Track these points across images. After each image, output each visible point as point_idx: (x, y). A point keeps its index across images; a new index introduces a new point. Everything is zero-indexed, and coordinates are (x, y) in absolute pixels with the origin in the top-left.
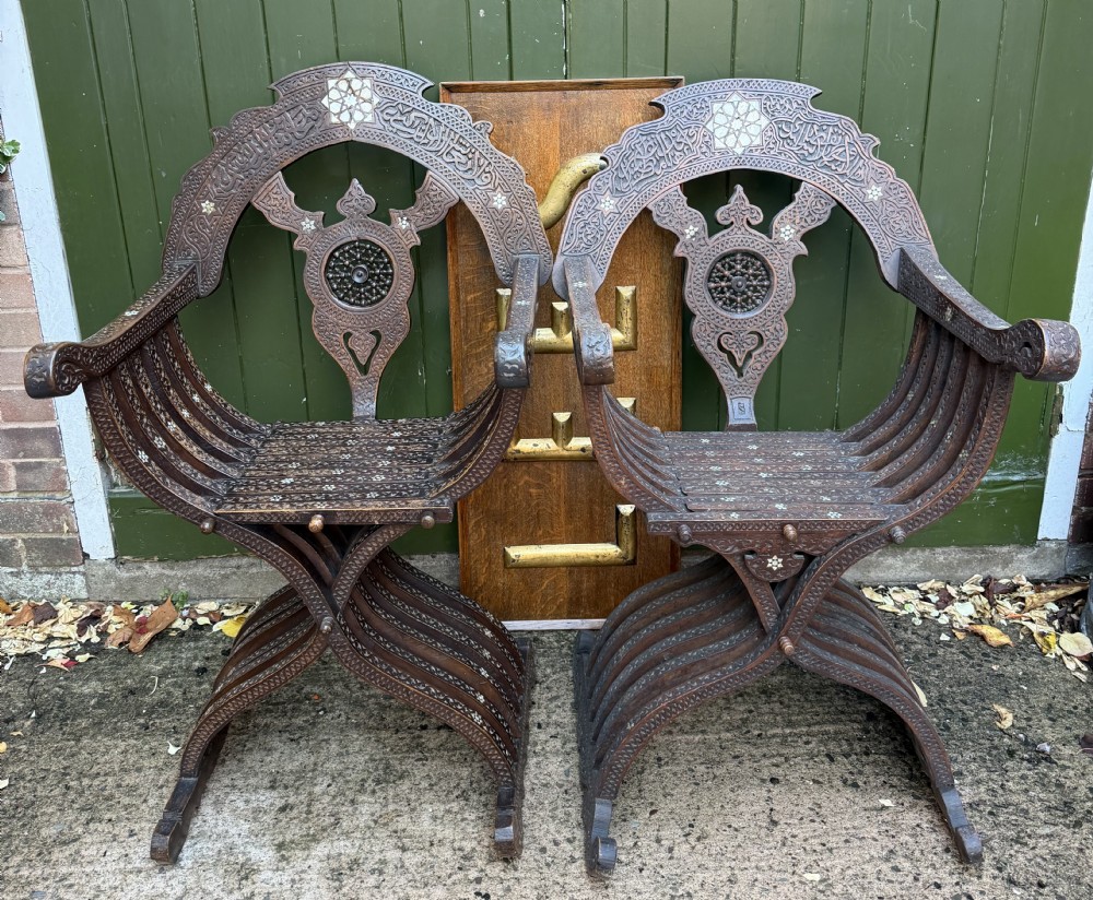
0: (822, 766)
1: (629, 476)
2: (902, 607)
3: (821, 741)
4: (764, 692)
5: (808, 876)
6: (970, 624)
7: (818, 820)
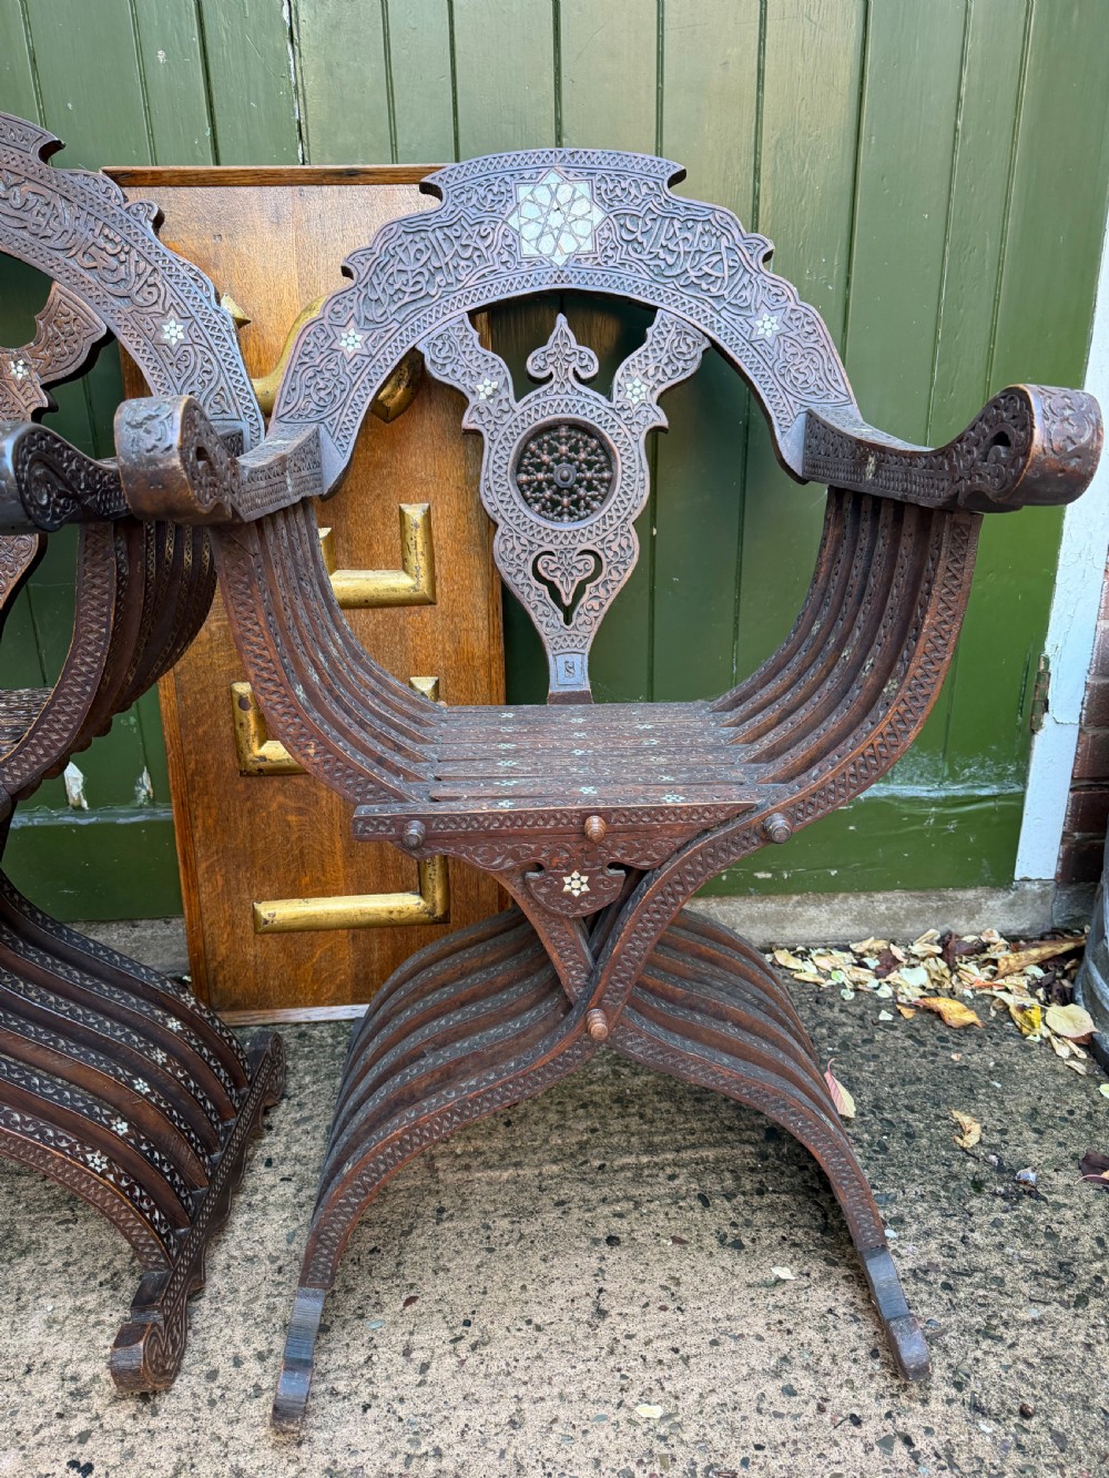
0: (689, 1214)
1: (322, 742)
2: (828, 976)
3: (693, 1174)
4: (619, 1100)
5: (644, 1411)
6: (921, 997)
7: (672, 1306)
